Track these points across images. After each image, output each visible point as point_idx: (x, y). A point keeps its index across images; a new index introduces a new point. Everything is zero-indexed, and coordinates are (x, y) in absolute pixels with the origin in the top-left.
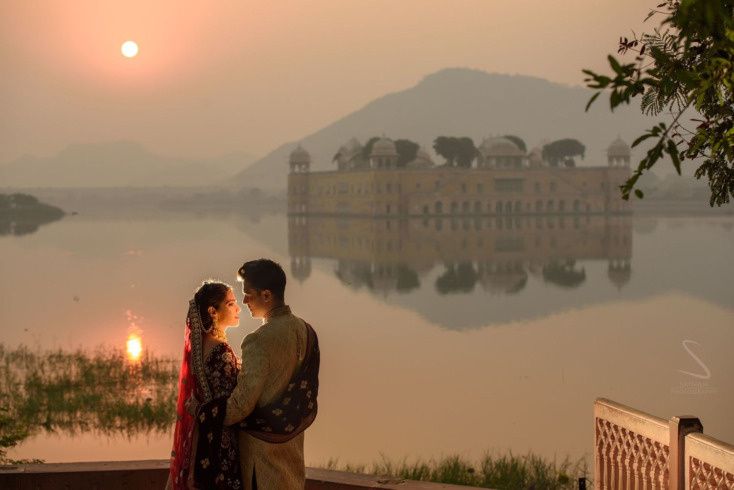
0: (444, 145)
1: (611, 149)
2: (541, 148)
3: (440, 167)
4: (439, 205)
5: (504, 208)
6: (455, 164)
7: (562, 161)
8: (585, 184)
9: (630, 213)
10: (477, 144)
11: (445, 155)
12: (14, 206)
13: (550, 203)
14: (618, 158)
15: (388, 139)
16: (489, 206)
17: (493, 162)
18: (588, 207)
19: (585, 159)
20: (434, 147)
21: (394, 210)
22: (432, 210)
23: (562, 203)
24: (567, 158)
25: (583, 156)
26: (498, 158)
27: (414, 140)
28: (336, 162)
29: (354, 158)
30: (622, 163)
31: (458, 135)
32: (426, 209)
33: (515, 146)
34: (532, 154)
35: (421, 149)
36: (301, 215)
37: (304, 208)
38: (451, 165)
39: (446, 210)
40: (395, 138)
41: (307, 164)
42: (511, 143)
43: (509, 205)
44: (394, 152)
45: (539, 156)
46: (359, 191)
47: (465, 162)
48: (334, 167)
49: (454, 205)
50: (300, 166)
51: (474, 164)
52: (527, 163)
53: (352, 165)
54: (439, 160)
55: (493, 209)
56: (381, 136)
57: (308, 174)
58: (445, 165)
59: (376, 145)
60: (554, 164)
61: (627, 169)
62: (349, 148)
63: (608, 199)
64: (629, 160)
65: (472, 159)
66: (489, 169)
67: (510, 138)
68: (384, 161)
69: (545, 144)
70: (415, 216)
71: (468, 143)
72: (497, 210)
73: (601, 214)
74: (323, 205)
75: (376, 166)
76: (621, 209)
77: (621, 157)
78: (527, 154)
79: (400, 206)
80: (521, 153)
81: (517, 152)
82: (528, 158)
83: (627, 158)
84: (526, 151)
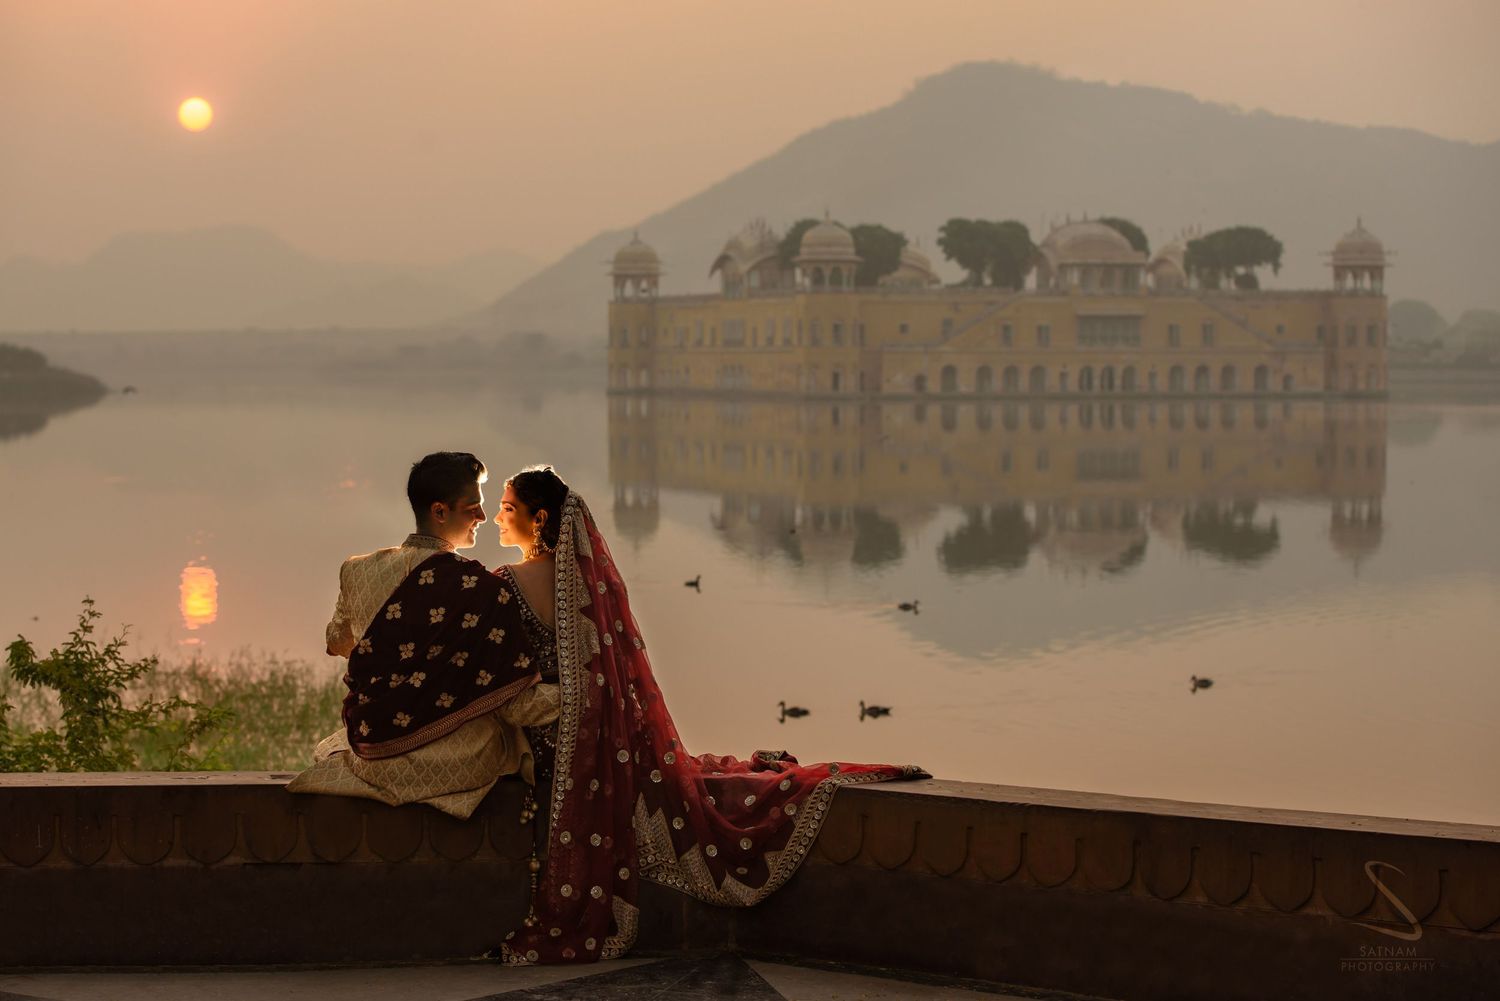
0: (962, 239)
1: (1341, 250)
2: (1184, 247)
3: (952, 288)
4: (949, 372)
5: (1096, 382)
6: (988, 281)
7: (1228, 276)
8: (1280, 329)
9: (1382, 397)
10: (1037, 237)
11: (964, 262)
13: (1202, 371)
14: (1357, 272)
15: (836, 224)
16: (1063, 376)
17: (1074, 278)
18: (1287, 379)
19: (1281, 271)
20: (940, 242)
21: (849, 383)
22: (933, 386)
23: (1228, 372)
24: (1241, 270)
25: (1276, 266)
26: (1086, 269)
27: (893, 225)
28: (718, 275)
29: (757, 267)
30: (1366, 283)
31: (996, 214)
32: (920, 382)
33: (1125, 242)
34: (1161, 261)
35: (911, 248)
36: (639, 393)
37: (644, 379)
38: (978, 283)
39: (965, 384)
40: (852, 221)
41: (653, 278)
42: (1115, 234)
43: (1109, 373)
44: (850, 253)
45: (1178, 265)
46: (770, 341)
47: (1010, 276)
48: (714, 285)
49: (984, 373)
50: (637, 285)
51: (1031, 281)
52: (1148, 280)
53: (755, 281)
54: (951, 272)
55: (1072, 384)
56: (819, 216)
57: (653, 302)
58: (964, 284)
59: (809, 236)
60: (1211, 283)
61: (1376, 296)
62: (749, 242)
63: (1331, 365)
64: (1381, 277)
65: (1027, 271)
66: (1064, 293)
67: (1111, 223)
68: (827, 272)
69: (1191, 237)
70: (895, 399)
71: (1015, 233)
72: (1081, 387)
73: (1315, 397)
74: (687, 371)
75: (807, 282)
76: (1361, 386)
77: (1364, 268)
78: (1151, 260)
79: (862, 375)
80: (1137, 258)
81: (1127, 254)
82: (1152, 268)
83: (1377, 271)
84: (1148, 253)
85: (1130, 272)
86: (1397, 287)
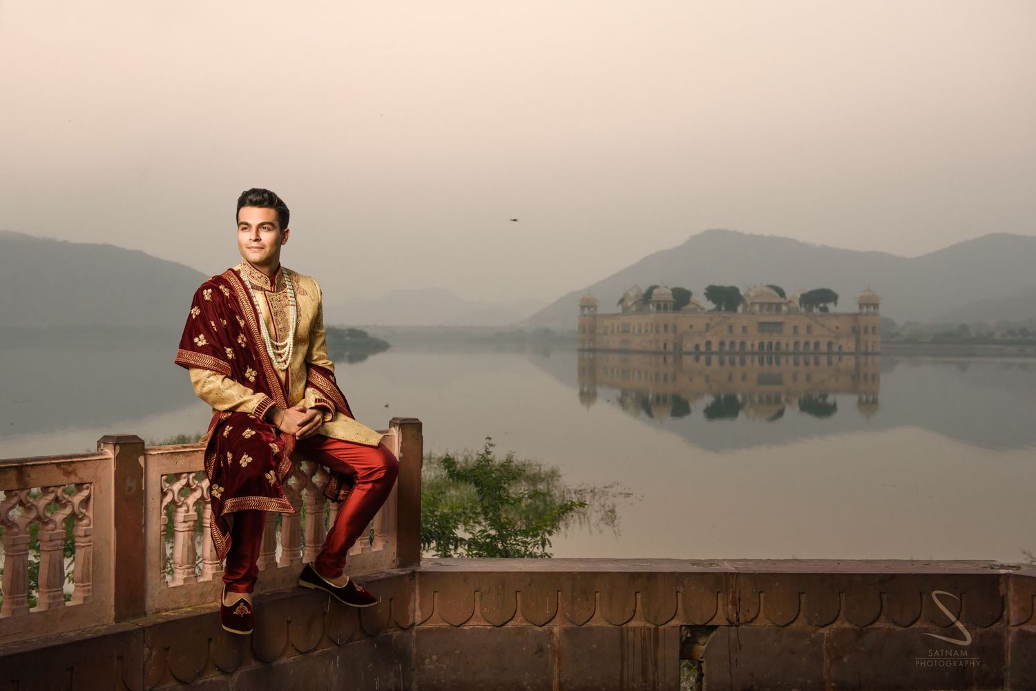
0: (714, 293)
1: (861, 298)
2: (799, 296)
3: (710, 312)
4: (709, 343)
5: (765, 348)
6: (723, 309)
7: (817, 307)
8: (837, 328)
9: (877, 353)
10: (742, 292)
11: (714, 302)
12: (348, 338)
13: (807, 343)
14: (868, 305)
15: (666, 287)
16: (753, 345)
17: (757, 308)
18: (840, 347)
19: (838, 305)
20: (705, 294)
21: (670, 347)
22: (702, 348)
23: (817, 344)
24: (821, 305)
25: (836, 303)
26: (762, 304)
27: (687, 288)
28: (620, 307)
29: (635, 303)
30: (872, 309)
32: (697, 347)
33: (777, 294)
34: (790, 302)
35: (694, 296)
36: (589, 350)
37: (591, 345)
38: (720, 309)
39: (715, 348)
41: (596, 309)
42: (773, 291)
43: (770, 344)
44: (670, 298)
45: (797, 303)
46: (640, 331)
47: (732, 307)
48: (619, 309)
49: (722, 344)
50: (589, 310)
51: (740, 309)
52: (784, 308)
53: (634, 308)
54: (710, 305)
55: (756, 348)
56: (659, 284)
57: (595, 316)
58: (714, 310)
59: (655, 291)
60: (810, 310)
61: (875, 314)
62: (632, 294)
63: (858, 341)
64: (878, 308)
65: (738, 305)
66: (753, 314)
67: (771, 287)
68: (662, 305)
69: (802, 292)
70: (688, 353)
71: (735, 291)
72: (759, 349)
73: (851, 354)
74: (608, 342)
75: (655, 309)
76: (870, 350)
77: (871, 304)
78: (786, 301)
79: (675, 344)
80: (782, 300)
81: (777, 299)
82: (787, 304)
83: (876, 306)
84: (785, 298)
85: (778, 306)
86: (884, 311)
